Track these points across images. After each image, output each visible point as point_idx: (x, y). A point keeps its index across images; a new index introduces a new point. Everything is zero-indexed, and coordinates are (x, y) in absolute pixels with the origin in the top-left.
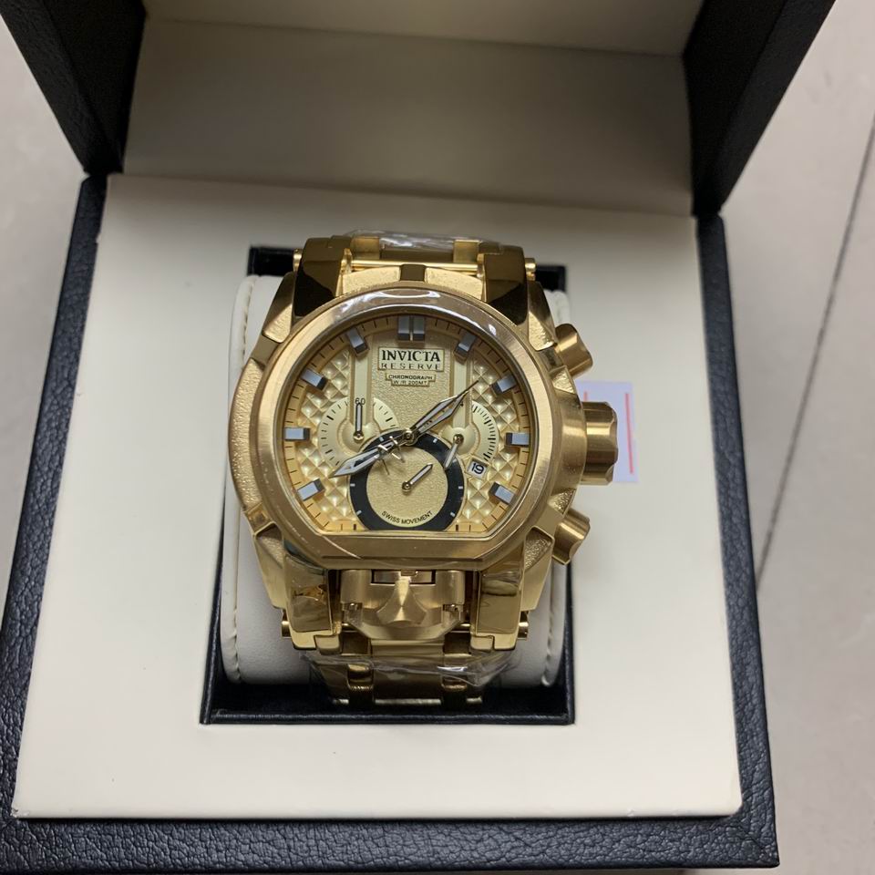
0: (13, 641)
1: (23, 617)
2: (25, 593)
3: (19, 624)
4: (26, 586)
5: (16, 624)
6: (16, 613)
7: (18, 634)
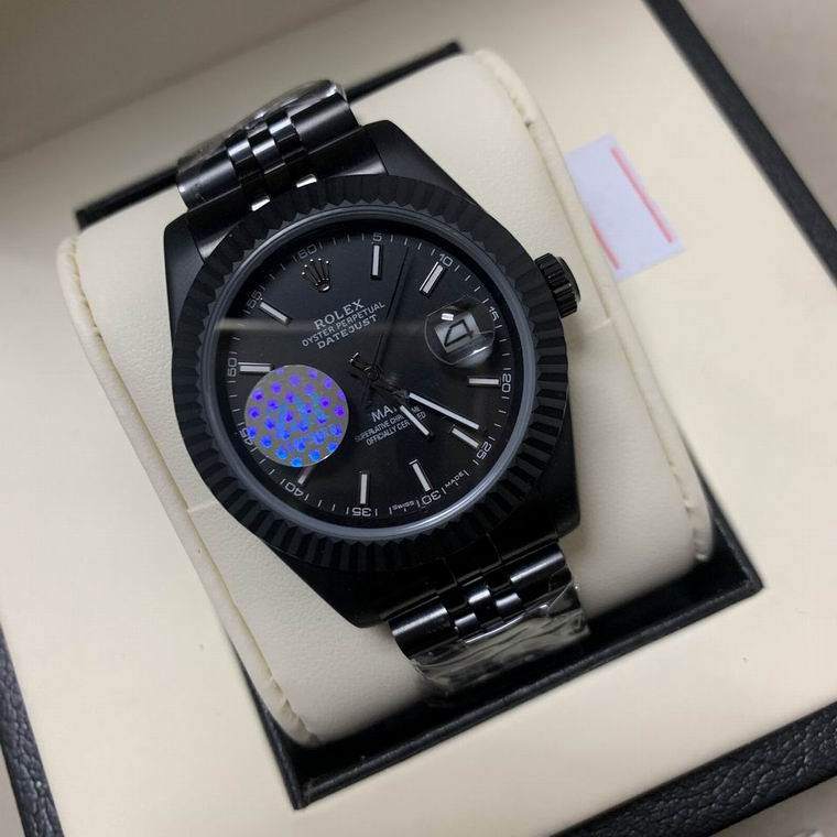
0: (35, 805)
1: (33, 772)
2: (22, 742)
3: (32, 783)
4: (18, 733)
5: (28, 785)
6: (22, 772)
7: (36, 796)
